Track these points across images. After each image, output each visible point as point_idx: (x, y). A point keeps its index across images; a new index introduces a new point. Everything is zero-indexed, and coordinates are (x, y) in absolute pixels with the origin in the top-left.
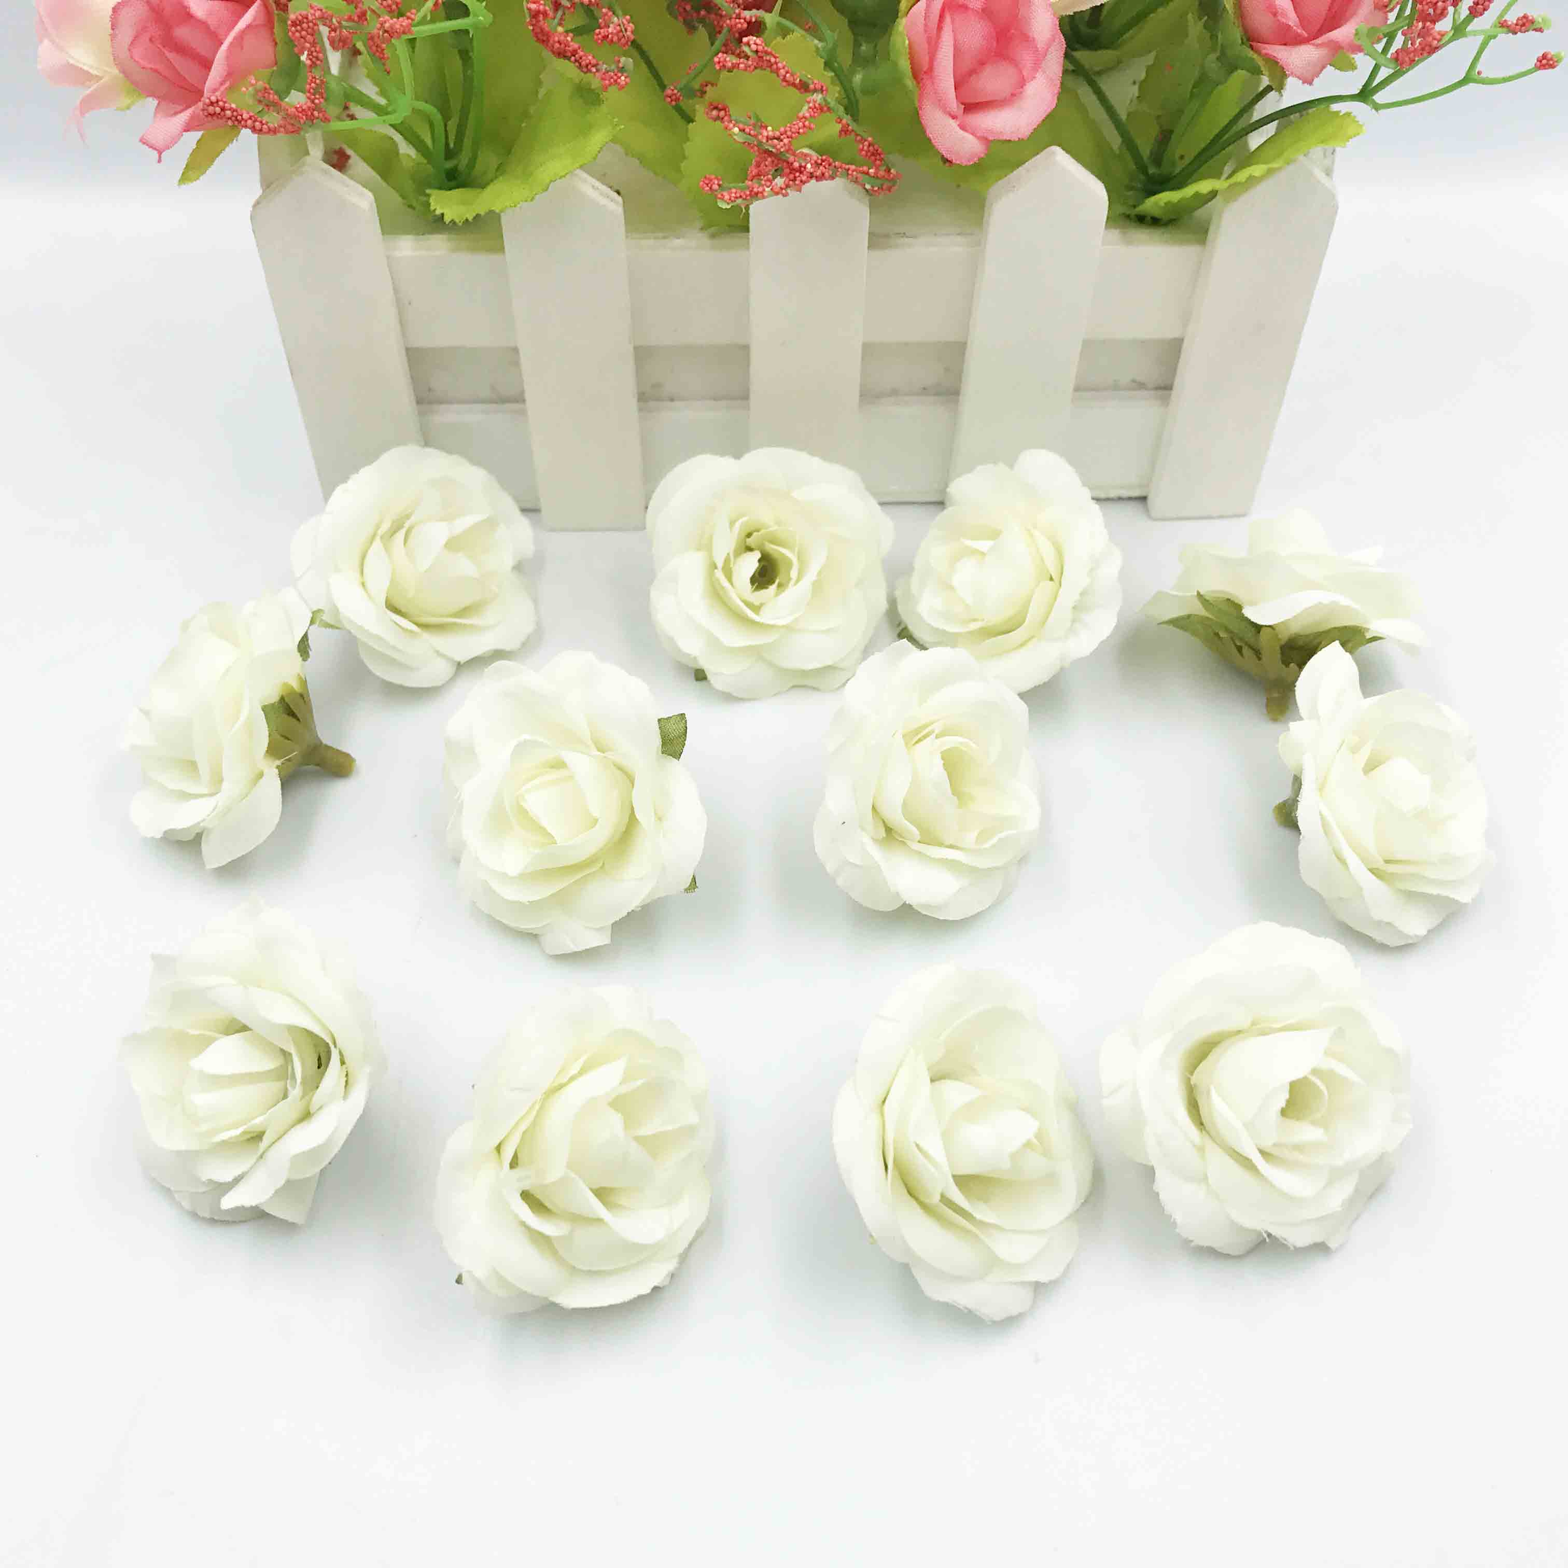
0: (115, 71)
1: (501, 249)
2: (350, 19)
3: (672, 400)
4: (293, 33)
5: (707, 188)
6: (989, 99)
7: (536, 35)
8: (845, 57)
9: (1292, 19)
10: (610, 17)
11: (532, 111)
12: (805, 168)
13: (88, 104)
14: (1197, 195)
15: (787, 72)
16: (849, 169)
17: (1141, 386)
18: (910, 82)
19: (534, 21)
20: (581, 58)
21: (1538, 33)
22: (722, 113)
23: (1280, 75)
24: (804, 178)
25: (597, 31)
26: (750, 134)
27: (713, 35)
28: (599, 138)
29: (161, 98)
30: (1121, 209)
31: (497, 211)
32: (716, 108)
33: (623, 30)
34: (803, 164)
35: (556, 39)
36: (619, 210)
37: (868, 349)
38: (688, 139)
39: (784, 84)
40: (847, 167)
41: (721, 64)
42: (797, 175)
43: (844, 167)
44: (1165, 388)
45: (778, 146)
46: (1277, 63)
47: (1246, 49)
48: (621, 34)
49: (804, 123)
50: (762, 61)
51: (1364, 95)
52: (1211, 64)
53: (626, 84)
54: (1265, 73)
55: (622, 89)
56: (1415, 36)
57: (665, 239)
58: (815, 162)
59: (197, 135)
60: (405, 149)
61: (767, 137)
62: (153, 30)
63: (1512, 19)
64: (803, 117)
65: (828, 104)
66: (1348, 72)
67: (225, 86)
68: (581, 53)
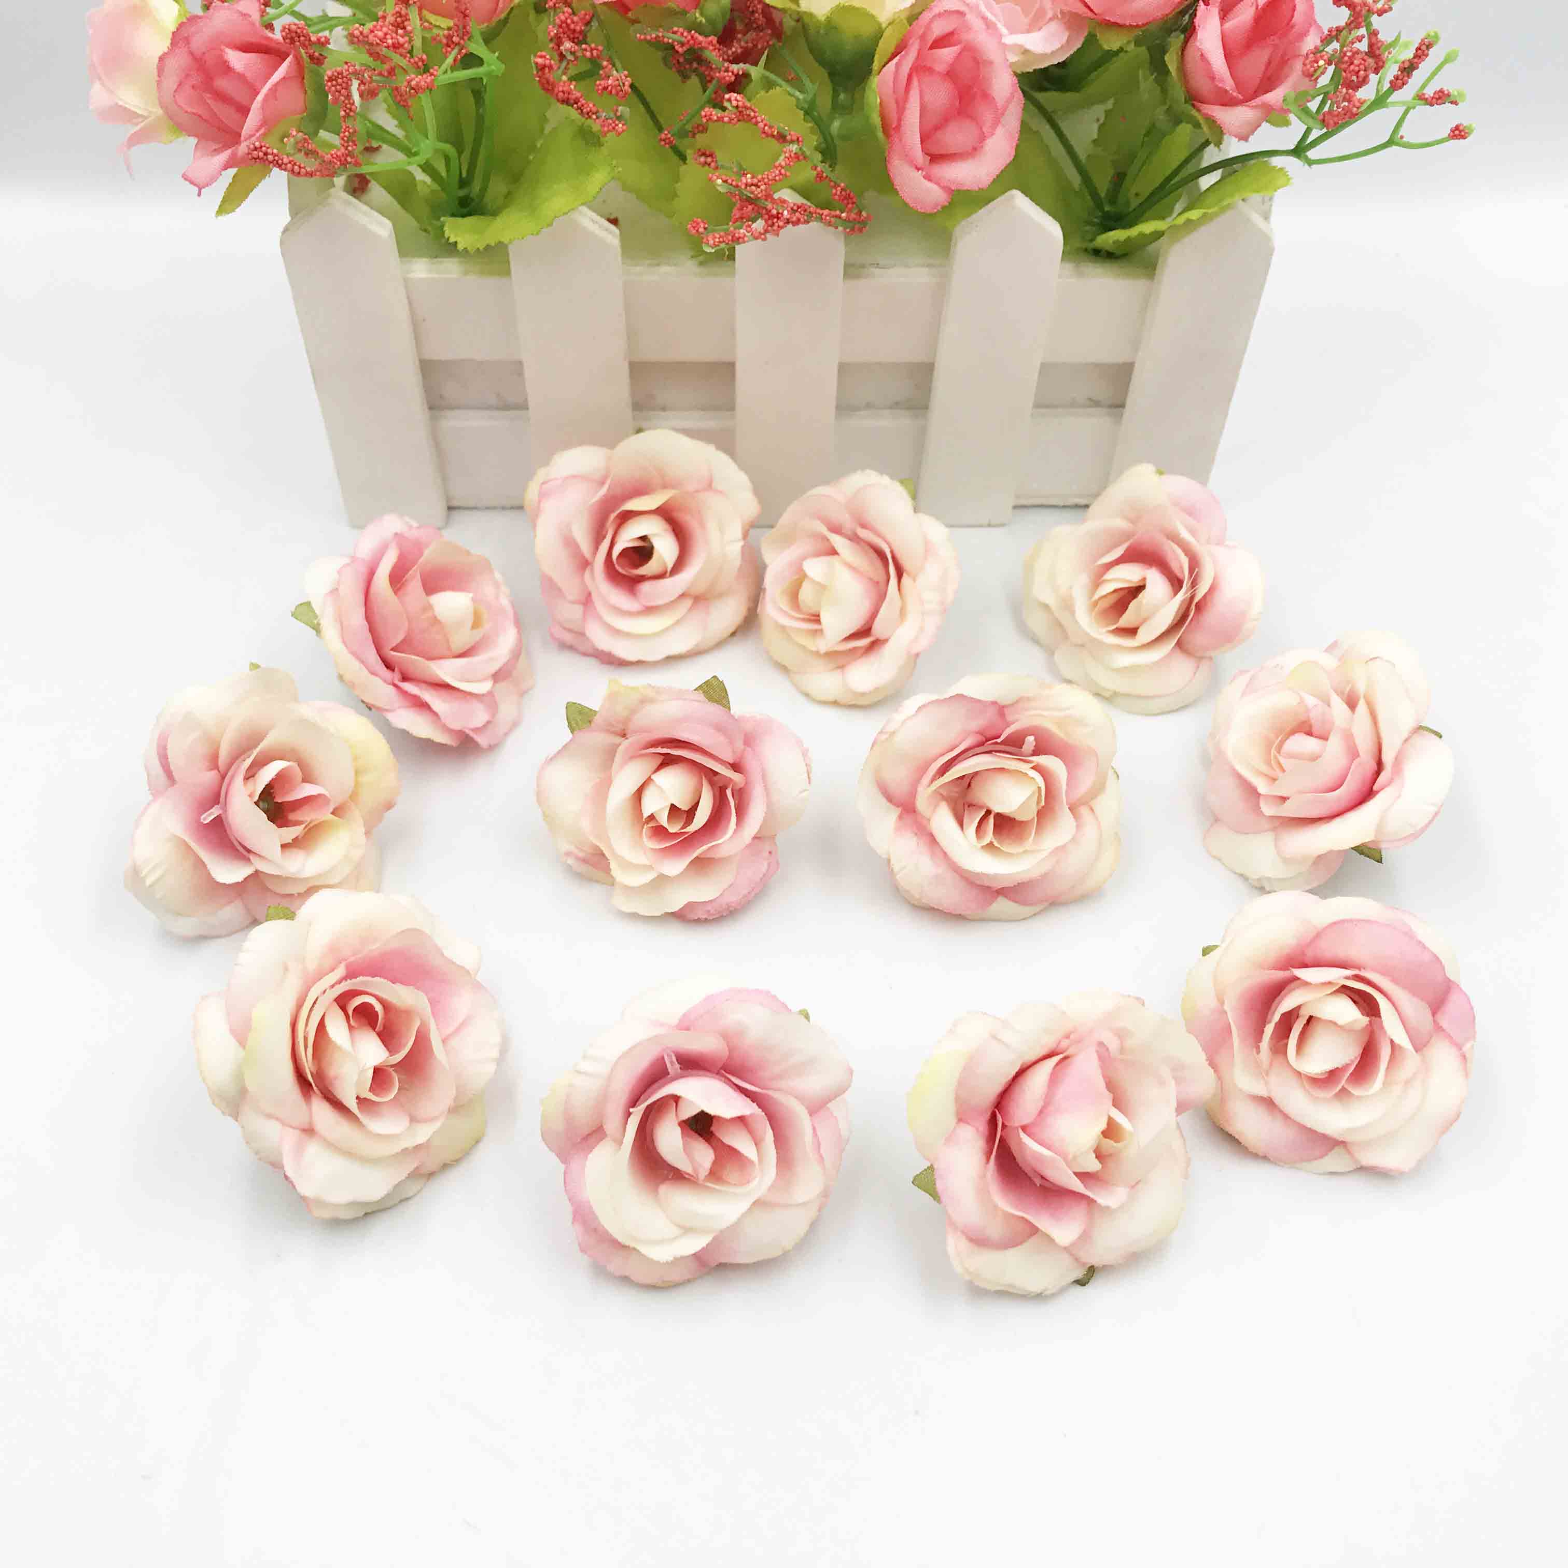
0: (160, 112)
1: (508, 273)
2: (380, 74)
3: (664, 409)
5: (694, 232)
6: (951, 152)
7: (541, 84)
8: (824, 102)
9: (1229, 84)
10: (611, 70)
11: (539, 145)
12: (782, 214)
13: (135, 140)
14: (1141, 235)
15: (765, 125)
16: (822, 214)
17: (1096, 403)
18: (880, 134)
19: (540, 73)
20: (583, 106)
21: (1453, 106)
22: (709, 160)
23: (1218, 134)
24: (781, 224)
25: (598, 82)
26: (731, 184)
27: (704, 85)
28: (599, 178)
29: (202, 137)
31: (506, 242)
32: (704, 154)
33: (621, 84)
34: (780, 211)
35: (561, 89)
36: (616, 242)
37: (843, 368)
39: (764, 136)
40: (821, 212)
41: (708, 117)
42: (774, 221)
43: (819, 211)
44: (1118, 406)
45: (756, 193)
46: (1214, 122)
47: (1189, 107)
48: (619, 88)
49: (780, 171)
50: (743, 115)
51: (1299, 151)
52: (1160, 114)
53: (623, 131)
54: (1205, 128)
55: (619, 134)
56: (1340, 99)
57: (658, 265)
58: (792, 209)
59: (232, 171)
60: (421, 177)
61: (746, 185)
62: (196, 79)
63: (1429, 92)
64: (780, 165)
65: (803, 153)
66: (1285, 128)
67: (261, 132)
68: (583, 102)
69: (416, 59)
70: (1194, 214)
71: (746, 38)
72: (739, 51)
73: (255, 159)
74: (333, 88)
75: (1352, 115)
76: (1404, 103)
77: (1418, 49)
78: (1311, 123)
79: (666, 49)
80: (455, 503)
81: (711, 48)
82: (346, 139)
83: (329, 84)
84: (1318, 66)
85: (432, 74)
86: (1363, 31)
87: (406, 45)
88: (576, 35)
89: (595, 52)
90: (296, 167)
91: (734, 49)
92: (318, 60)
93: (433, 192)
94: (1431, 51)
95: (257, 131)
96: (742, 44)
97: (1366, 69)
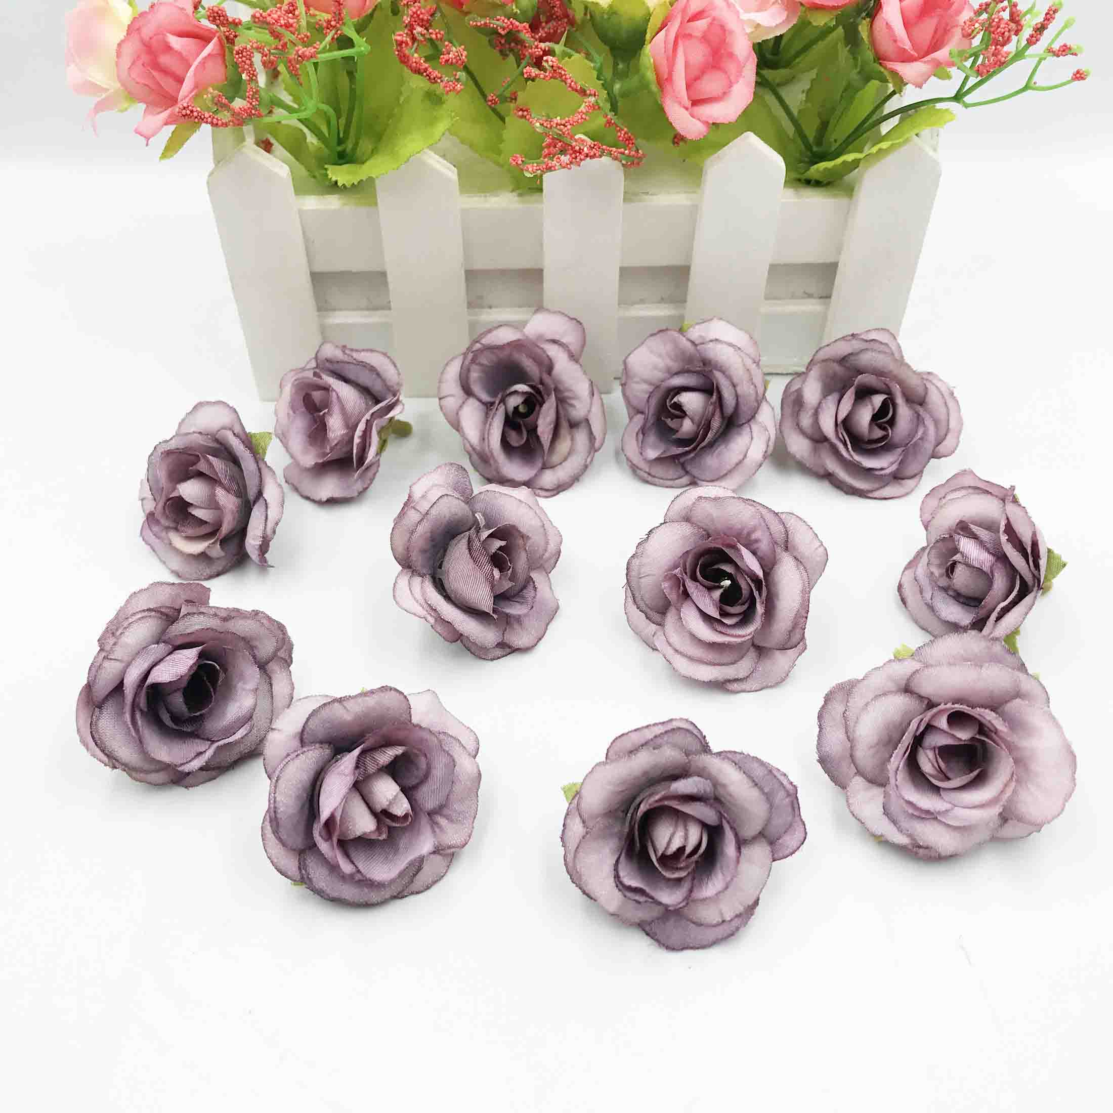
0: (118, 85)
1: (375, 204)
2: (276, 48)
3: (490, 307)
4: (237, 59)
5: (515, 163)
6: (708, 97)
7: (400, 58)
8: (608, 74)
9: (907, 45)
10: (450, 47)
11: (395, 112)
12: (583, 150)
13: (100, 107)
14: (845, 163)
15: (572, 81)
16: (611, 151)
17: (810, 296)
18: (655, 88)
19: (399, 48)
20: (430, 74)
21: (1075, 56)
22: (525, 113)
23: (901, 83)
24: (582, 157)
25: (442, 56)
26: (547, 127)
27: (519, 60)
28: (442, 127)
29: (149, 103)
30: (794, 175)
31: (374, 176)
32: (521, 109)
33: (460, 55)
34: (582, 148)
35: (414, 60)
36: (455, 175)
37: (624, 272)
39: (570, 89)
40: (610, 149)
42: (577, 155)
44: (826, 297)
45: (564, 131)
46: (898, 74)
47: (877, 65)
48: (458, 59)
49: (582, 116)
50: (556, 74)
51: (958, 97)
52: (854, 75)
54: (890, 82)
55: (459, 92)
56: (990, 55)
58: (589, 147)
59: (172, 128)
60: (311, 138)
61: (557, 124)
62: (145, 58)
63: (1056, 47)
64: (582, 112)
65: (599, 104)
66: (947, 81)
67: (193, 94)
68: (431, 70)
69: (302, 36)
70: (884, 145)
71: (548, 26)
72: (544, 35)
73: (184, 116)
75: (1001, 64)
76: (1037, 55)
77: (1047, 14)
78: (968, 74)
79: (492, 34)
81: (525, 31)
83: (237, 56)
84: (974, 29)
86: (1005, 4)
87: (295, 25)
88: (425, 23)
89: (439, 35)
91: (541, 33)
93: (320, 150)
94: (1057, 15)
95: (191, 92)
96: (546, 30)
97: (1009, 31)
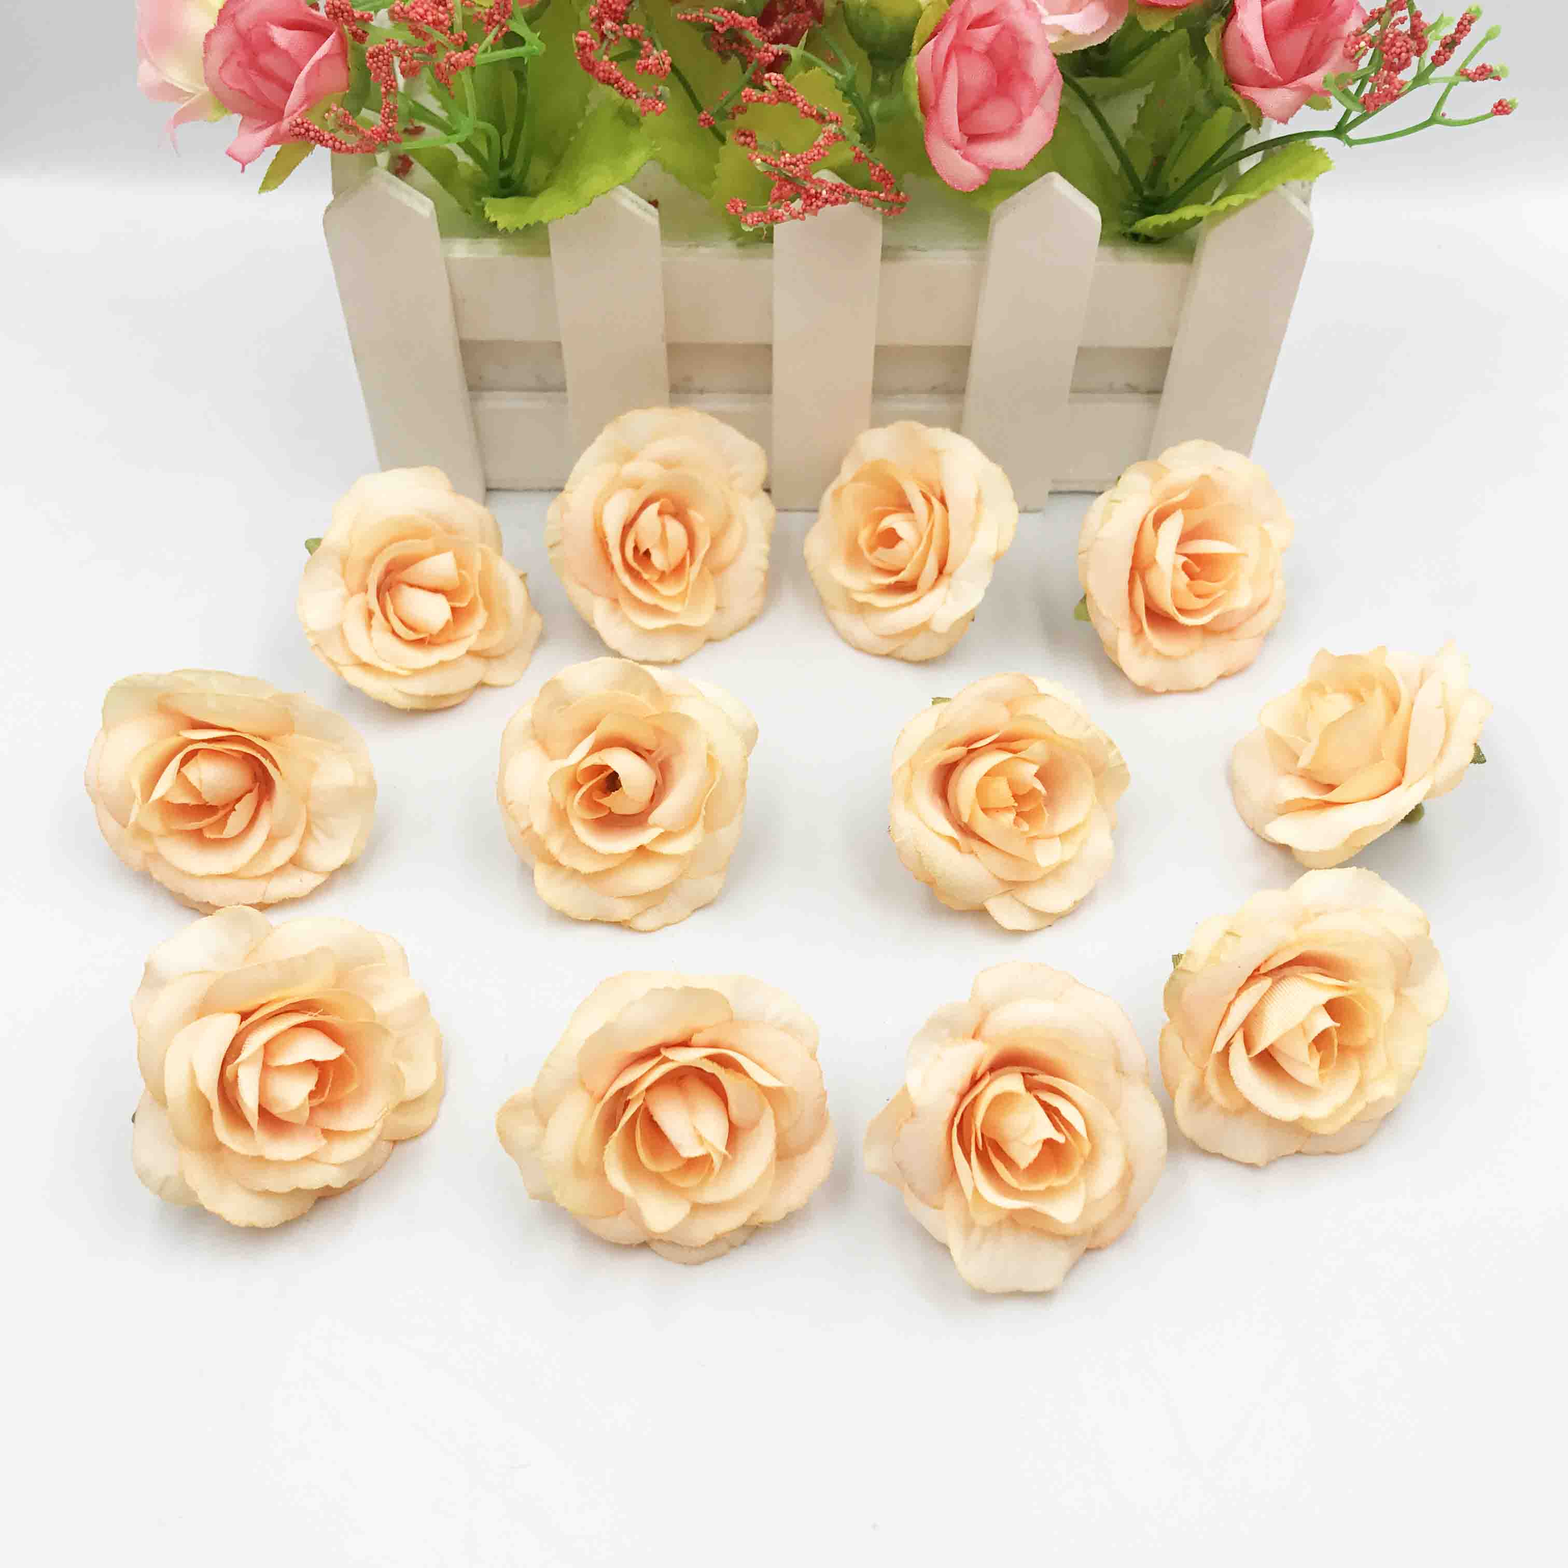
0: (206, 88)
1: (548, 253)
3: (701, 392)
4: (371, 64)
5: (733, 211)
6: (989, 131)
7: (582, 64)
8: (864, 85)
9: (1268, 65)
10: (651, 50)
11: (579, 127)
12: (821, 194)
13: (181, 118)
14: (1181, 220)
15: (805, 105)
16: (860, 195)
17: (1132, 389)
18: (919, 115)
19: (581, 52)
20: (623, 85)
21: (1497, 81)
22: (749, 139)
23: (1257, 116)
24: (820, 203)
25: (638, 62)
26: (771, 164)
27: (744, 66)
28: (637, 158)
29: (247, 115)
31: (545, 220)
32: (743, 134)
33: (661, 63)
34: (819, 191)
35: (601, 68)
36: (655, 221)
37: (880, 351)
38: (718, 161)
39: (803, 115)
40: (859, 192)
41: (748, 98)
42: (813, 201)
43: (856, 190)
44: (1155, 391)
45: (794, 172)
46: (1254, 104)
47: (1228, 89)
48: (659, 66)
49: (819, 151)
50: (783, 95)
51: (1339, 131)
52: (1200, 99)
53: (663, 110)
54: (1245, 111)
55: (658, 113)
56: (1381, 81)
57: (697, 246)
58: (831, 189)
59: (276, 148)
60: (463, 158)
61: (785, 164)
62: (242, 56)
64: (819, 145)
65: (843, 132)
66: (1324, 110)
67: (303, 108)
68: (624, 81)
69: (456, 36)
70: (1235, 200)
71: (786, 19)
72: (779, 32)
73: (297, 135)
74: (374, 65)
75: (1392, 97)
76: (1446, 79)
77: (1460, 24)
78: (1350, 105)
79: (707, 29)
80: (493, 485)
81: (751, 28)
82: (386, 115)
83: (371, 60)
84: (1360, 48)
85: (472, 52)
86: (1405, 13)
87: (446, 23)
88: (618, 15)
89: (636, 32)
90: (337, 143)
91: (774, 30)
92: (360, 37)
93: (475, 173)
95: (300, 106)
96: (783, 25)
97: (1408, 52)
